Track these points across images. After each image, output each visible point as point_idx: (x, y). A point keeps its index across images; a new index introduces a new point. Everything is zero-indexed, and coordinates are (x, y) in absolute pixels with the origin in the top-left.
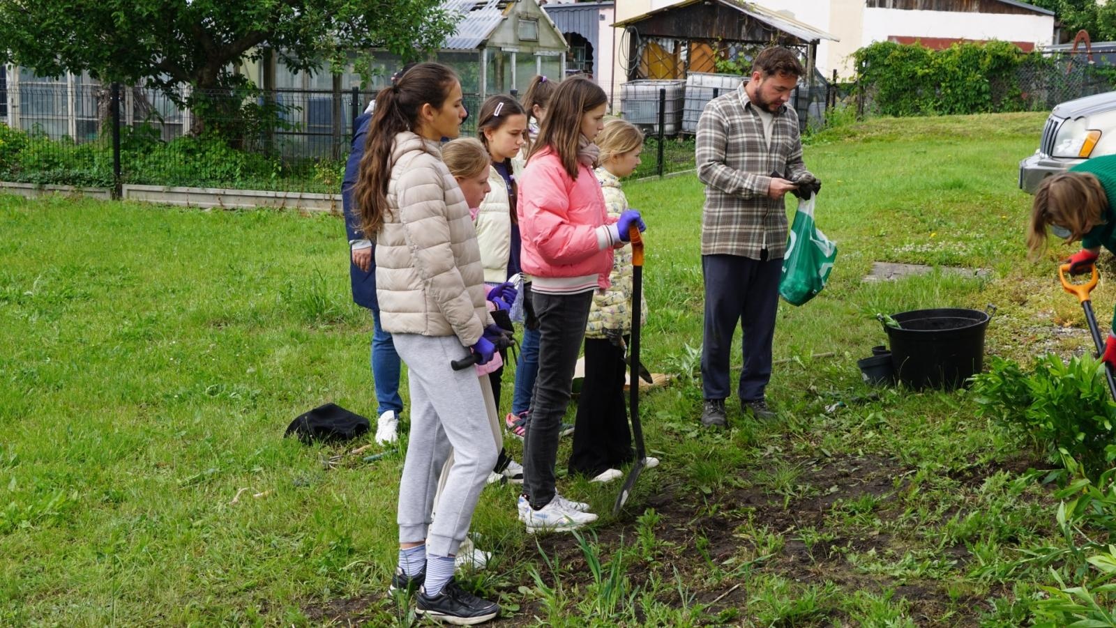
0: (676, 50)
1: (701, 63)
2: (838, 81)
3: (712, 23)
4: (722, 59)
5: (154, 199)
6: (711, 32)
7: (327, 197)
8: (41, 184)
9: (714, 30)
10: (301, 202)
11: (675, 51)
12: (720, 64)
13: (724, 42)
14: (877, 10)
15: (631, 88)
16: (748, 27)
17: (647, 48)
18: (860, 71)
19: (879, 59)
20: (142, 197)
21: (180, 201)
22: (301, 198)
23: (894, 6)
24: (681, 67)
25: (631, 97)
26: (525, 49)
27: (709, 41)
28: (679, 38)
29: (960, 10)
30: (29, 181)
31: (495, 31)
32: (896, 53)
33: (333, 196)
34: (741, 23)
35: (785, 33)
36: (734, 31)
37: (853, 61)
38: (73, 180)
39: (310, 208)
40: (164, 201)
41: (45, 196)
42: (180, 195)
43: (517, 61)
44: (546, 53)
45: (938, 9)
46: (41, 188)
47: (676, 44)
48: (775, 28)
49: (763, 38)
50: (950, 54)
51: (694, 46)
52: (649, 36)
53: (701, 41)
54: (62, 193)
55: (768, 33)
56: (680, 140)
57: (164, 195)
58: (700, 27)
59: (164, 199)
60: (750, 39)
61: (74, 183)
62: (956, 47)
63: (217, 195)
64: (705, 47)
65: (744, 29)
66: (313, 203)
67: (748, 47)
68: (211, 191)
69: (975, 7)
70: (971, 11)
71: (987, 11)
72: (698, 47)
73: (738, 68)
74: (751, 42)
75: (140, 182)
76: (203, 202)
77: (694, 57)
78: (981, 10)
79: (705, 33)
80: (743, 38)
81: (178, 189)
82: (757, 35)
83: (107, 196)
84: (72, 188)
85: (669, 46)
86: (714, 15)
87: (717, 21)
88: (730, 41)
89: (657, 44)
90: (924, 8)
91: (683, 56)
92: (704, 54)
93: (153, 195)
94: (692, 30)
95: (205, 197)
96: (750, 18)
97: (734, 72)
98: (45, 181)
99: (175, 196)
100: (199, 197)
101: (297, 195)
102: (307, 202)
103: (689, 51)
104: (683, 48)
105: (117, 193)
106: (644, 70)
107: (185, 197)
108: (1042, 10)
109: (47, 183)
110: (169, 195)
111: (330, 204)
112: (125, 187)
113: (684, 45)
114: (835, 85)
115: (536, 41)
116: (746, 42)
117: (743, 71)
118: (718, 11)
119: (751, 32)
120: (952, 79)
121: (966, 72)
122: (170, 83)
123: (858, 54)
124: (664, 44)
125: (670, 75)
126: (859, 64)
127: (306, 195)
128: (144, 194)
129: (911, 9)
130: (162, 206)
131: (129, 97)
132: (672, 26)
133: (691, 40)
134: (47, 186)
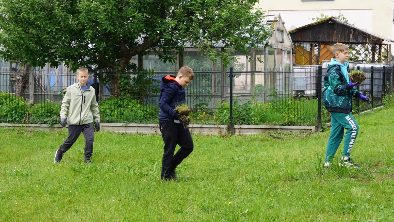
1: (326, 56)
3: (333, 33)
5: (117, 130)
6: (332, 38)
7: (216, 126)
8: (52, 124)
9: (334, 37)
10: (201, 129)
11: (311, 49)
16: (353, 35)
20: (111, 130)
21: (132, 131)
22: (201, 128)
24: (314, 58)
27: (331, 43)
28: (314, 42)
30: (45, 123)
33: (219, 126)
34: (350, 33)
35: (375, 37)
36: (345, 37)
39: (206, 132)
42: (132, 128)
44: (286, 49)
47: (312, 46)
48: (369, 35)
49: (362, 41)
51: (322, 46)
53: (326, 43)
55: (365, 38)
57: (122, 128)
58: (326, 36)
59: (122, 130)
60: (355, 41)
63: (154, 127)
64: (329, 47)
65: (351, 36)
66: (208, 130)
68: (150, 125)
72: (325, 47)
75: (109, 122)
77: (322, 52)
79: (329, 39)
80: (351, 41)
81: (131, 125)
82: (359, 39)
85: (308, 46)
86: (334, 29)
87: (335, 32)
89: (300, 46)
91: (316, 52)
92: (328, 50)
93: (116, 128)
94: (321, 37)
95: (146, 128)
98: (54, 122)
99: (129, 128)
100: (143, 129)
101: (199, 126)
102: (204, 129)
103: (319, 49)
104: (315, 48)
107: (136, 128)
109: (55, 124)
110: (126, 128)
111: (217, 130)
113: (316, 46)
115: (283, 43)
116: (353, 43)
118: (336, 26)
119: (355, 38)
124: (305, 46)
125: (308, 63)
127: (204, 126)
128: (111, 128)
130: (123, 134)
131: (31, 80)
132: (309, 35)
133: (320, 43)
134: (56, 126)
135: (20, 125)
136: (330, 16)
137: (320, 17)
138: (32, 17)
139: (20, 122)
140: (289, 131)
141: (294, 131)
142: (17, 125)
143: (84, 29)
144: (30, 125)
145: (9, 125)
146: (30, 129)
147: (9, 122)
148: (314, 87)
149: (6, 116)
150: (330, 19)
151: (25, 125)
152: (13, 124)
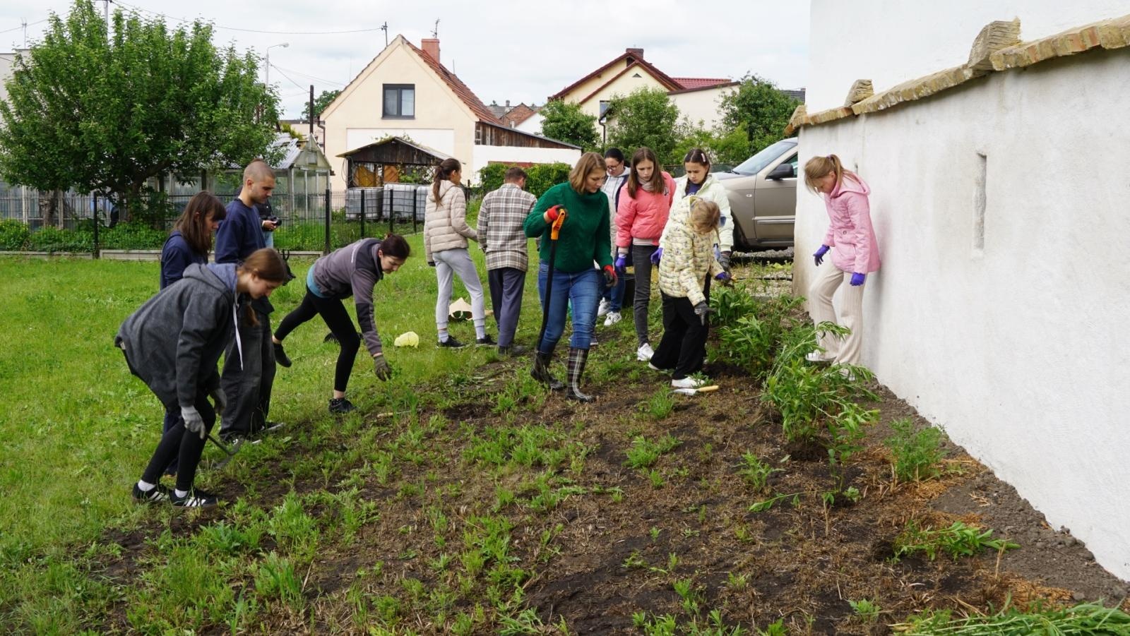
0: (375, 170)
1: (391, 177)
2: (471, 186)
3: (396, 154)
4: (403, 175)
5: (118, 257)
6: (396, 159)
8: (52, 251)
9: (398, 158)
12: (402, 178)
13: (404, 165)
14: (481, 146)
15: (351, 192)
16: (417, 156)
17: (358, 169)
18: (483, 180)
19: (494, 173)
20: (111, 257)
21: (135, 258)
23: (491, 144)
24: (378, 179)
25: (351, 198)
26: (311, 169)
27: (395, 164)
28: (378, 162)
29: (529, 146)
30: (44, 250)
31: (298, 158)
32: (504, 170)
34: (414, 154)
36: (409, 158)
37: (479, 174)
38: (70, 249)
40: (125, 259)
41: (55, 258)
42: (134, 255)
43: (308, 175)
44: (321, 171)
45: (516, 145)
46: (51, 254)
47: (375, 166)
50: (534, 170)
51: (386, 167)
52: (359, 162)
53: (390, 164)
54: (65, 256)
56: (382, 222)
57: (124, 255)
58: (390, 157)
59: (124, 258)
60: (419, 163)
61: (71, 251)
62: (537, 167)
64: (393, 168)
65: (415, 157)
67: (417, 167)
68: (153, 251)
69: (537, 144)
70: (535, 147)
71: (544, 147)
72: (389, 168)
73: (413, 180)
74: (419, 165)
75: (110, 248)
76: (147, 258)
77: (387, 173)
78: (540, 146)
79: (392, 160)
80: (415, 162)
81: (133, 251)
82: (423, 161)
83: (91, 257)
84: (70, 253)
85: (371, 168)
86: (398, 150)
87: (399, 152)
88: (408, 164)
89: (364, 167)
90: (508, 145)
91: (380, 173)
92: (392, 172)
93: (118, 255)
94: (385, 158)
96: (419, 150)
97: (411, 182)
99: (131, 255)
103: (383, 170)
104: (379, 169)
105: (97, 255)
106: (356, 182)
108: (574, 146)
109: (55, 251)
110: (128, 255)
112: (101, 251)
113: (380, 167)
114: (470, 189)
115: (316, 164)
116: (417, 165)
117: (416, 181)
118: (400, 146)
119: (419, 159)
120: (536, 184)
121: (543, 180)
122: (110, 193)
123: (482, 171)
124: (368, 167)
125: (373, 184)
126: (482, 176)
128: (113, 255)
129: (501, 145)
130: (124, 261)
131: (61, 205)
132: (372, 156)
133: (384, 164)
134: (56, 253)
135: (19, 252)
136: (394, 136)
137: (384, 137)
138: (34, 139)
139: (18, 250)
140: (297, 257)
141: (301, 257)
142: (16, 252)
143: (87, 152)
144: (29, 253)
145: (6, 252)
146: (28, 257)
147: (8, 250)
148: (375, 209)
149: (5, 243)
150: (393, 139)
151: (24, 253)
152: (11, 252)
